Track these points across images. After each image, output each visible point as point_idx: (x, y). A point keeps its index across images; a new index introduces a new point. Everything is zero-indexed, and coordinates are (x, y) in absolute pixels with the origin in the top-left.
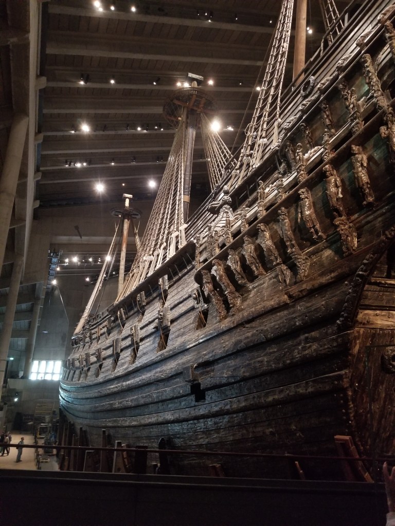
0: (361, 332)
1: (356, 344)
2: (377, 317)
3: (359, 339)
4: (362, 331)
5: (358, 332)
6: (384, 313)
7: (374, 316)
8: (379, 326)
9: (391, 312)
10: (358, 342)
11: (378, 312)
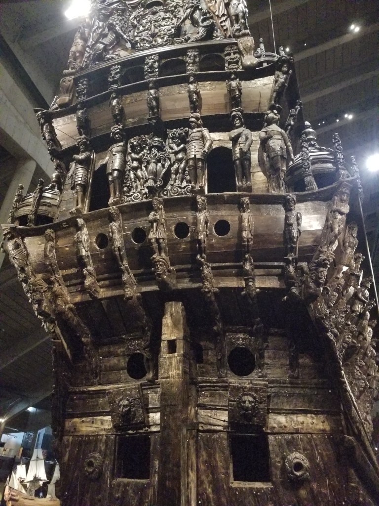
0: (70, 440)
1: (66, 451)
2: (84, 424)
3: (68, 447)
4: (71, 438)
5: (68, 441)
6: (89, 419)
7: (80, 423)
8: (85, 433)
9: (95, 417)
10: (68, 450)
11: (84, 419)
